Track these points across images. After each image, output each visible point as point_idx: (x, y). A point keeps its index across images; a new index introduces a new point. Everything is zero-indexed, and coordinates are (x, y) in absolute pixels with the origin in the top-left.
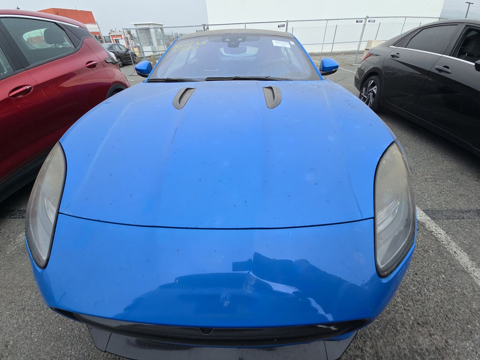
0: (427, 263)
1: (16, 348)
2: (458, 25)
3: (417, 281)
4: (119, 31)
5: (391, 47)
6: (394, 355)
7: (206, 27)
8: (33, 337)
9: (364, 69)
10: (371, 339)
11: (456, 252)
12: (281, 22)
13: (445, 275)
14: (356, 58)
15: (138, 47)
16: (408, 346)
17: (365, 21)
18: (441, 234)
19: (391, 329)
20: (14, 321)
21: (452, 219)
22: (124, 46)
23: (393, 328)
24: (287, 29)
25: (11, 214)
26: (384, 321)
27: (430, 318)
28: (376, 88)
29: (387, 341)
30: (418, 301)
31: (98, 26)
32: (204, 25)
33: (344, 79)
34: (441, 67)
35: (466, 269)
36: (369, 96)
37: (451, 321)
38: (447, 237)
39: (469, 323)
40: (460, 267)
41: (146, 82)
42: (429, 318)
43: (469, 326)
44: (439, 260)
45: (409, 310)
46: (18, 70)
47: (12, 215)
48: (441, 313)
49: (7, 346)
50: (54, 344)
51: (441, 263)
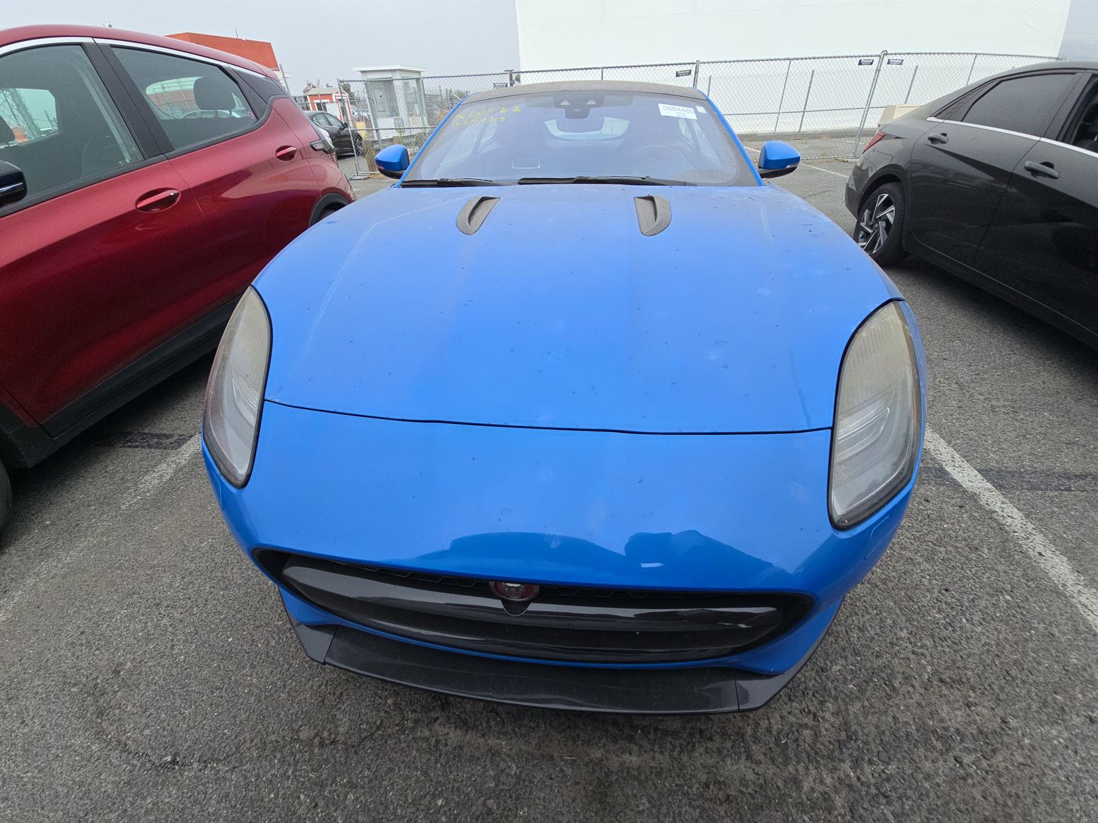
0: (973, 571)
1: (140, 674)
2: (1074, 74)
3: (946, 603)
4: (327, 85)
5: (929, 119)
6: (883, 732)
7: (514, 76)
8: (176, 654)
9: (868, 169)
10: (836, 698)
11: (1043, 554)
12: (683, 66)
13: (1011, 596)
14: (857, 146)
15: (367, 121)
16: (916, 720)
17: (880, 63)
18: (1013, 518)
19: (881, 685)
20: (138, 626)
21: (1042, 490)
22: (335, 118)
23: (885, 684)
24: (695, 80)
25: (126, 439)
26: (867, 670)
27: (969, 673)
28: (892, 211)
29: (871, 705)
30: (946, 640)
31: (283, 75)
32: (511, 73)
33: (825, 192)
34: (1036, 165)
35: (1061, 588)
36: (876, 228)
37: (1017, 683)
38: (1025, 525)
39: (1059, 691)
40: (1050, 582)
41: (398, 187)
42: (967, 672)
43: (1058, 697)
44: (1000, 568)
45: (923, 654)
46: (154, 158)
47: (128, 441)
48: (996, 665)
49: (119, 672)
50: (219, 666)
51: (1005, 572)
